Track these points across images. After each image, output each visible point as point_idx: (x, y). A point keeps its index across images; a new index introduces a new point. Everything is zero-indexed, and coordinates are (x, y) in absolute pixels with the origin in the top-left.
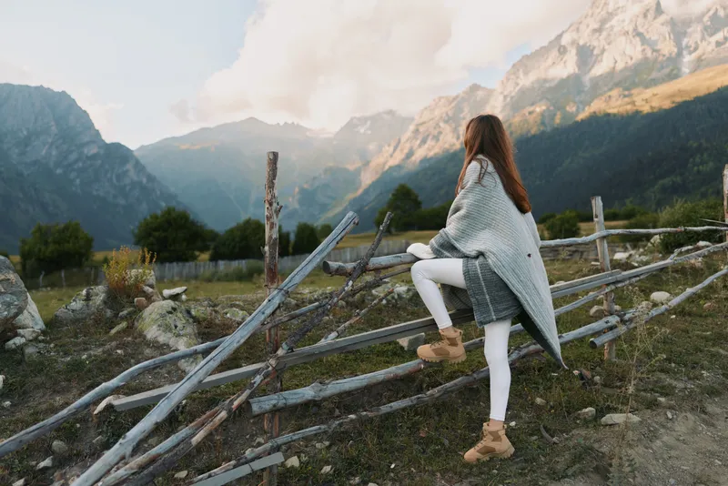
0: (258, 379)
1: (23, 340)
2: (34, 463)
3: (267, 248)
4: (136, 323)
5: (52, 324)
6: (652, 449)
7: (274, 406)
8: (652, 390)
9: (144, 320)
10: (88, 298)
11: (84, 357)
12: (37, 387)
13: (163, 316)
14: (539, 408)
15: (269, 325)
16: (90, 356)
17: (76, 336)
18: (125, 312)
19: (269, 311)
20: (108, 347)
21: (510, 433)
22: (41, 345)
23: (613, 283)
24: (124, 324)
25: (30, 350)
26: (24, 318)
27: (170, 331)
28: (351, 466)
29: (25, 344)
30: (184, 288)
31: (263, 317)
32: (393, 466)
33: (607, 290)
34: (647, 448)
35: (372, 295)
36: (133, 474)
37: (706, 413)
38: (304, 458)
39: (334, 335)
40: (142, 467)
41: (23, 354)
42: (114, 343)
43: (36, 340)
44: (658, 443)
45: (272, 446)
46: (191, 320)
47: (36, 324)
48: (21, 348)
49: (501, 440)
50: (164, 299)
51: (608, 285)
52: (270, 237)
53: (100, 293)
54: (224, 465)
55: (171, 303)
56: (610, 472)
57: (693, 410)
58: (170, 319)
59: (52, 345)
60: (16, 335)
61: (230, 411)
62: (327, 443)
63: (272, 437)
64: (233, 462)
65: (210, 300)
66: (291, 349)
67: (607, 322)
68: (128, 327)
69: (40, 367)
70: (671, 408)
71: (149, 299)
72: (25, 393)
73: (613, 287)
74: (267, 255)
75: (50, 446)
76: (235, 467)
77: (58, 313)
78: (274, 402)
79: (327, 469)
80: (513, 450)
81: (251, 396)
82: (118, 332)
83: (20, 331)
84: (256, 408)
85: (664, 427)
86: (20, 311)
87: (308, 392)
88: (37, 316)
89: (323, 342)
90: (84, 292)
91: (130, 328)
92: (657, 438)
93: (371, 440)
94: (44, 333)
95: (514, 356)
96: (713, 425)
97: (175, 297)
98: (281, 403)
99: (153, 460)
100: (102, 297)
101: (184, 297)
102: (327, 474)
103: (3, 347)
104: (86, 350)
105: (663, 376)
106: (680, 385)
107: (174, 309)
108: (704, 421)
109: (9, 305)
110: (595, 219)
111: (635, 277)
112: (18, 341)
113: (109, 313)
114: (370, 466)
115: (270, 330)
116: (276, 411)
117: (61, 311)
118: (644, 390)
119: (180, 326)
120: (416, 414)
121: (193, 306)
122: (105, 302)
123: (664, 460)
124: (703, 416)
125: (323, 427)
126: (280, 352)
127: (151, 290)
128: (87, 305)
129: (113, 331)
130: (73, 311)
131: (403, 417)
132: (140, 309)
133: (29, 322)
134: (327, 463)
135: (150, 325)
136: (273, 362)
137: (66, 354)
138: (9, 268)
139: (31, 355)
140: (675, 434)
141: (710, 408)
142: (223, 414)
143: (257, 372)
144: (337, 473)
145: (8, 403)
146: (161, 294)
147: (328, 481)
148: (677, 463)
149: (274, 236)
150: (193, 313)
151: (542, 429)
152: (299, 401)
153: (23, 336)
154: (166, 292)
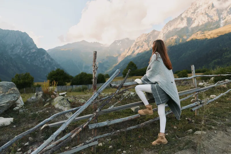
0: (91, 119)
1: (18, 108)
2: (24, 144)
3: (93, 80)
4: (52, 103)
5: (26, 103)
6: (210, 142)
7: (95, 127)
8: (210, 124)
9: (54, 102)
10: (37, 95)
11: (37, 113)
12: (23, 122)
13: (60, 101)
14: (175, 130)
16: (39, 113)
17: (34, 107)
18: (48, 100)
19: (94, 99)
20: (44, 110)
21: (166, 137)
22: (24, 109)
23: (198, 92)
24: (48, 103)
25: (21, 111)
26: (18, 101)
27: (62, 105)
28: (118, 146)
29: (19, 109)
30: (66, 93)
31: (92, 100)
32: (130, 146)
33: (196, 94)
34: (208, 141)
35: (123, 95)
36: (54, 146)
37: (227, 132)
38: (104, 143)
39: (113, 106)
40: (57, 144)
41: (19, 112)
42: (45, 109)
43: (22, 108)
44: (212, 140)
45: (95, 139)
46: (68, 102)
47: (22, 103)
48: (18, 110)
49: (164, 139)
50: (60, 96)
51: (196, 92)
52: (94, 77)
54: (80, 145)
55: (62, 97)
56: (196, 148)
57: (223, 130)
58: (62, 102)
59: (27, 109)
60: (16, 106)
61: (82, 128)
62: (110, 139)
63: (94, 137)
65: (74, 96)
66: (100, 110)
67: (196, 104)
68: (49, 104)
69: (24, 115)
70: (216, 130)
71: (56, 96)
72: (20, 123)
74: (93, 82)
75: (28, 139)
76: (84, 145)
77: (28, 100)
78: (95, 126)
79: (111, 147)
80: (167, 142)
81: (88, 124)
82: (47, 106)
83: (17, 105)
84: (90, 127)
85: (214, 135)
86: (18, 98)
87: (105, 123)
88: (22, 101)
89: (110, 108)
90: (36, 94)
91: (50, 104)
92: (211, 138)
93: (124, 139)
94: (24, 106)
95: (167, 113)
96: (229, 135)
97: (63, 95)
98: (97, 126)
99: (60, 142)
100: (41, 95)
101: (66, 95)
102: (111, 148)
103: (12, 110)
104: (37, 111)
105: (213, 120)
106: (219, 123)
107: (63, 99)
108: (226, 134)
109: (15, 97)
110: (192, 72)
111: (205, 90)
112: (17, 108)
113: (43, 100)
114: (123, 146)
115: (94, 104)
116: (96, 129)
117: (29, 99)
118: (208, 125)
119: (65, 104)
120: (137, 131)
121: (69, 98)
122: (42, 97)
123: (214, 145)
124: (226, 132)
125: (110, 134)
126: (97, 111)
127: (56, 93)
128: (37, 98)
129: (45, 105)
130: (32, 99)
131: (133, 132)
132: (53, 99)
133: (20, 102)
134: (111, 145)
135: (56, 104)
136: (95, 114)
137: (32, 112)
138: (15, 86)
139: (21, 112)
140: (217, 137)
141: (228, 130)
142: (81, 129)
143: (90, 117)
144: (114, 148)
145: (15, 126)
146: (59, 94)
147: (111, 150)
148: (217, 146)
149: (95, 76)
150: (69, 100)
151: (176, 136)
152: (103, 126)
153: (18, 107)
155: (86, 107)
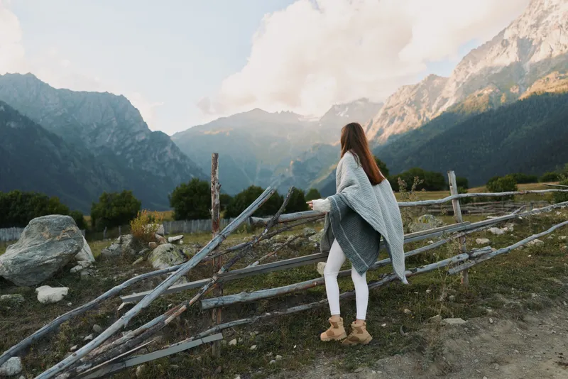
0: (205, 287)
1: (81, 268)
2: (82, 337)
3: (212, 210)
4: (149, 258)
5: (99, 259)
6: (469, 341)
7: (216, 304)
8: (487, 305)
9: (153, 256)
10: (121, 242)
11: (115, 277)
12: (87, 295)
13: (164, 253)
14: (405, 315)
15: (213, 256)
16: (118, 277)
17: (112, 265)
18: (142, 251)
19: (212, 248)
20: (129, 272)
22: (90, 270)
23: (463, 231)
24: (141, 259)
25: (83, 273)
26: (82, 254)
27: (168, 263)
28: (268, 346)
29: (82, 270)
30: (182, 236)
31: (208, 251)
32: (295, 347)
33: (458, 236)
34: (465, 340)
36: (131, 338)
37: (524, 321)
38: (240, 340)
39: (257, 263)
40: (136, 335)
41: (80, 275)
42: (133, 270)
43: (88, 267)
44: (477, 338)
45: (216, 330)
46: (182, 256)
47: (90, 258)
48: (79, 272)
50: (169, 242)
51: (460, 232)
52: (214, 203)
53: (128, 238)
54: (187, 339)
55: (170, 245)
57: (513, 318)
58: (168, 255)
59: (97, 271)
60: (77, 264)
61: (187, 305)
63: (216, 324)
64: (192, 338)
65: (198, 244)
66: (227, 270)
67: (458, 258)
68: (144, 261)
69: (89, 284)
70: (494, 316)
71: (158, 242)
72: (80, 298)
73: (463, 234)
74: (213, 214)
75: (92, 328)
76: (193, 340)
77: (103, 252)
78: (216, 302)
79: (254, 347)
80: (371, 338)
81: (201, 298)
82: (137, 263)
83: (79, 262)
84: (204, 305)
85: (484, 328)
86: (79, 250)
87: (237, 297)
88: (90, 253)
89: (249, 267)
90: (119, 239)
91: (145, 260)
92: (476, 334)
93: (284, 332)
94: (93, 263)
96: (526, 329)
97: (175, 242)
98: (220, 303)
99: (142, 332)
100: (129, 241)
101: (181, 242)
102: (254, 349)
103: (69, 271)
104: (117, 273)
106: (508, 302)
107: (172, 249)
108: (520, 327)
109: (72, 246)
111: (482, 226)
112: (78, 268)
113: (133, 252)
114: (280, 346)
115: (215, 258)
116: (217, 307)
117: (105, 251)
118: (482, 305)
119: (174, 259)
121: (185, 247)
122: (131, 245)
123: (476, 348)
124: (521, 323)
125: (248, 319)
126: (220, 272)
127: (160, 237)
128: (120, 247)
129: (135, 263)
130: (112, 250)
132: (152, 249)
133: (85, 257)
134: (254, 344)
135: (156, 259)
136: (215, 278)
137: (105, 276)
138: (73, 223)
139: (85, 276)
140: (492, 333)
141: (528, 318)
142: (184, 307)
143: (206, 283)
144: (259, 350)
145: (70, 303)
146: (167, 240)
147: (253, 354)
148: (485, 350)
149: (216, 203)
150: (184, 251)
152: (232, 302)
153: (81, 265)
154: (171, 239)
155: (195, 265)
